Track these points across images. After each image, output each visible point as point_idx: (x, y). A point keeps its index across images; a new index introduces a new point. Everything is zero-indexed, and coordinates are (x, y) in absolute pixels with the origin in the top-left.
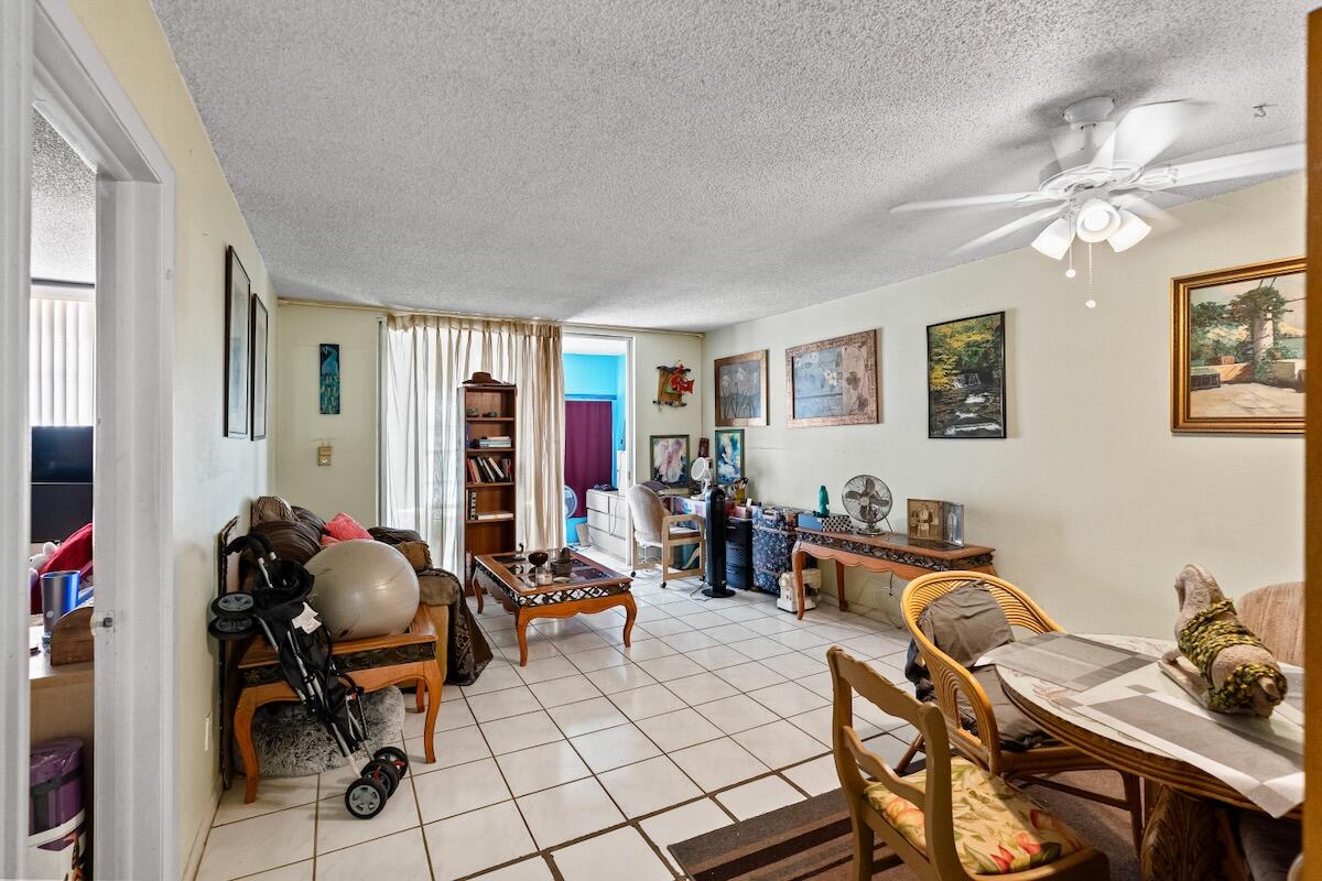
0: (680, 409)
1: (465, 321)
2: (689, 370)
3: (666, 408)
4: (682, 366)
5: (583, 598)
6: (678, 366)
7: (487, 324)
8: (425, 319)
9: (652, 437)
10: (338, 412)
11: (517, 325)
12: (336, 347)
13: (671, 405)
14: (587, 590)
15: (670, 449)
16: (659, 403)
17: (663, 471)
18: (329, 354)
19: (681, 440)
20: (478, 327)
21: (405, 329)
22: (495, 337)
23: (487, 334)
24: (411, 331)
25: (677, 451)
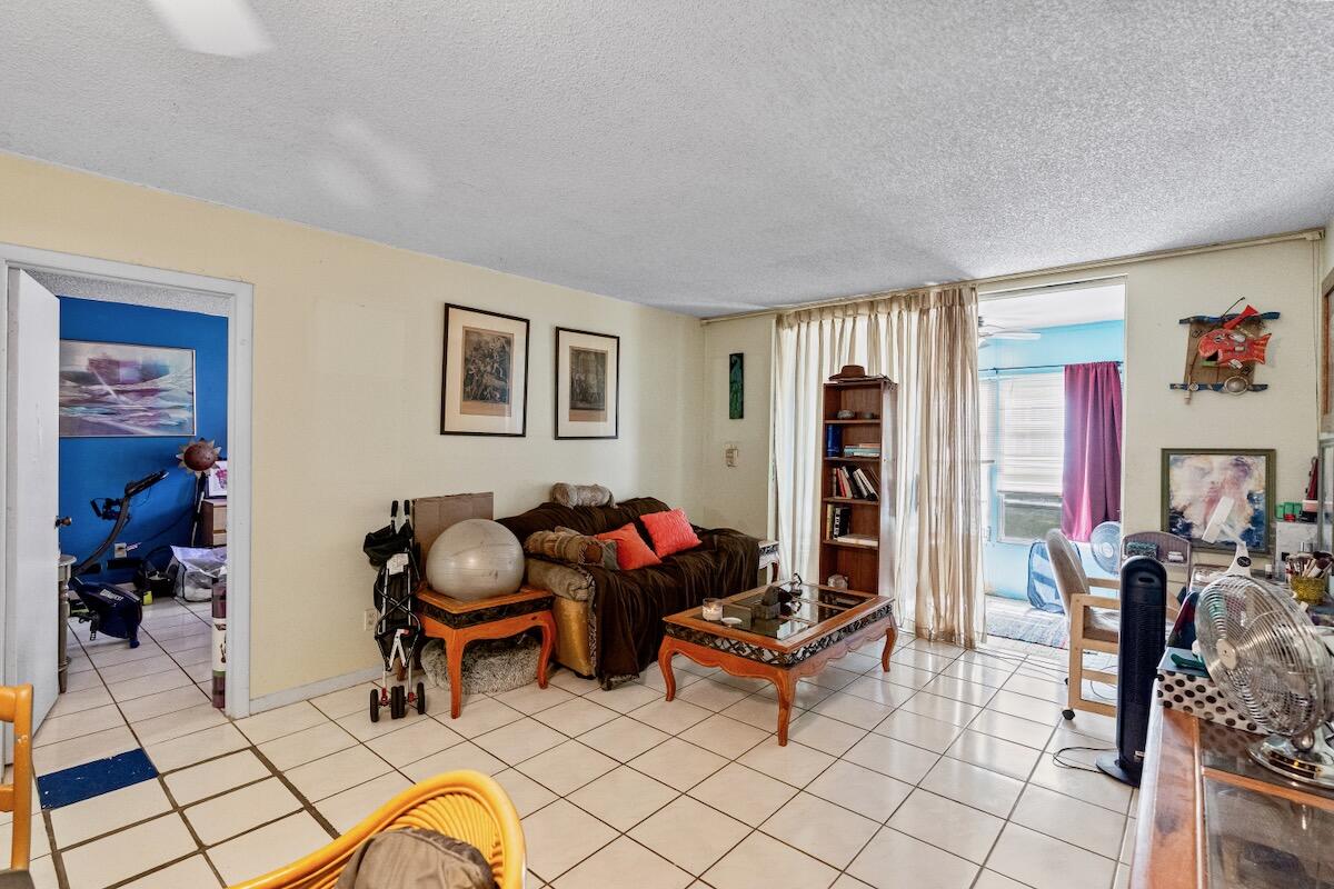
0: (1250, 395)
1: (848, 307)
2: (1274, 316)
3: (1208, 397)
4: (1249, 309)
5: (727, 650)
6: (1240, 310)
7: (872, 305)
8: (809, 313)
9: (1166, 454)
10: (742, 417)
11: (912, 298)
12: (740, 356)
13: (1217, 388)
14: (733, 642)
15: (1217, 477)
16: (1184, 387)
17: (1193, 516)
18: (737, 362)
19: (1248, 460)
20: (864, 311)
21: (791, 327)
22: (882, 319)
23: (873, 317)
24: (796, 328)
25: (1236, 483)
